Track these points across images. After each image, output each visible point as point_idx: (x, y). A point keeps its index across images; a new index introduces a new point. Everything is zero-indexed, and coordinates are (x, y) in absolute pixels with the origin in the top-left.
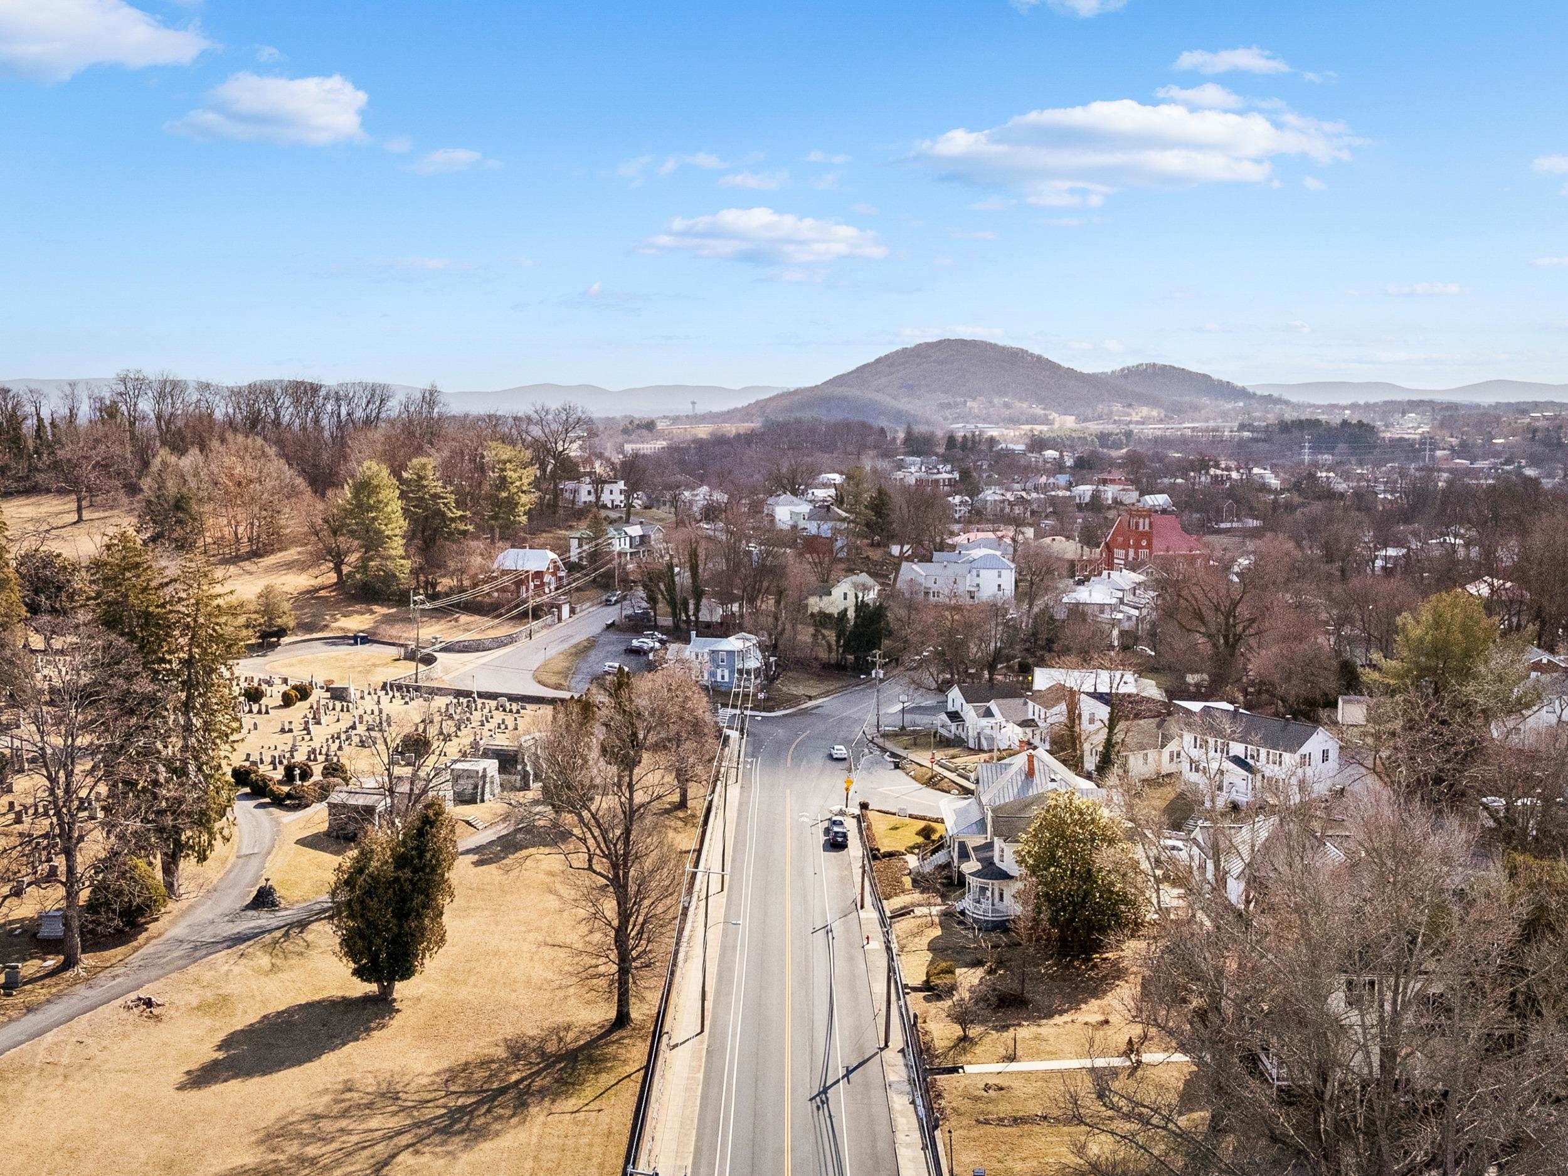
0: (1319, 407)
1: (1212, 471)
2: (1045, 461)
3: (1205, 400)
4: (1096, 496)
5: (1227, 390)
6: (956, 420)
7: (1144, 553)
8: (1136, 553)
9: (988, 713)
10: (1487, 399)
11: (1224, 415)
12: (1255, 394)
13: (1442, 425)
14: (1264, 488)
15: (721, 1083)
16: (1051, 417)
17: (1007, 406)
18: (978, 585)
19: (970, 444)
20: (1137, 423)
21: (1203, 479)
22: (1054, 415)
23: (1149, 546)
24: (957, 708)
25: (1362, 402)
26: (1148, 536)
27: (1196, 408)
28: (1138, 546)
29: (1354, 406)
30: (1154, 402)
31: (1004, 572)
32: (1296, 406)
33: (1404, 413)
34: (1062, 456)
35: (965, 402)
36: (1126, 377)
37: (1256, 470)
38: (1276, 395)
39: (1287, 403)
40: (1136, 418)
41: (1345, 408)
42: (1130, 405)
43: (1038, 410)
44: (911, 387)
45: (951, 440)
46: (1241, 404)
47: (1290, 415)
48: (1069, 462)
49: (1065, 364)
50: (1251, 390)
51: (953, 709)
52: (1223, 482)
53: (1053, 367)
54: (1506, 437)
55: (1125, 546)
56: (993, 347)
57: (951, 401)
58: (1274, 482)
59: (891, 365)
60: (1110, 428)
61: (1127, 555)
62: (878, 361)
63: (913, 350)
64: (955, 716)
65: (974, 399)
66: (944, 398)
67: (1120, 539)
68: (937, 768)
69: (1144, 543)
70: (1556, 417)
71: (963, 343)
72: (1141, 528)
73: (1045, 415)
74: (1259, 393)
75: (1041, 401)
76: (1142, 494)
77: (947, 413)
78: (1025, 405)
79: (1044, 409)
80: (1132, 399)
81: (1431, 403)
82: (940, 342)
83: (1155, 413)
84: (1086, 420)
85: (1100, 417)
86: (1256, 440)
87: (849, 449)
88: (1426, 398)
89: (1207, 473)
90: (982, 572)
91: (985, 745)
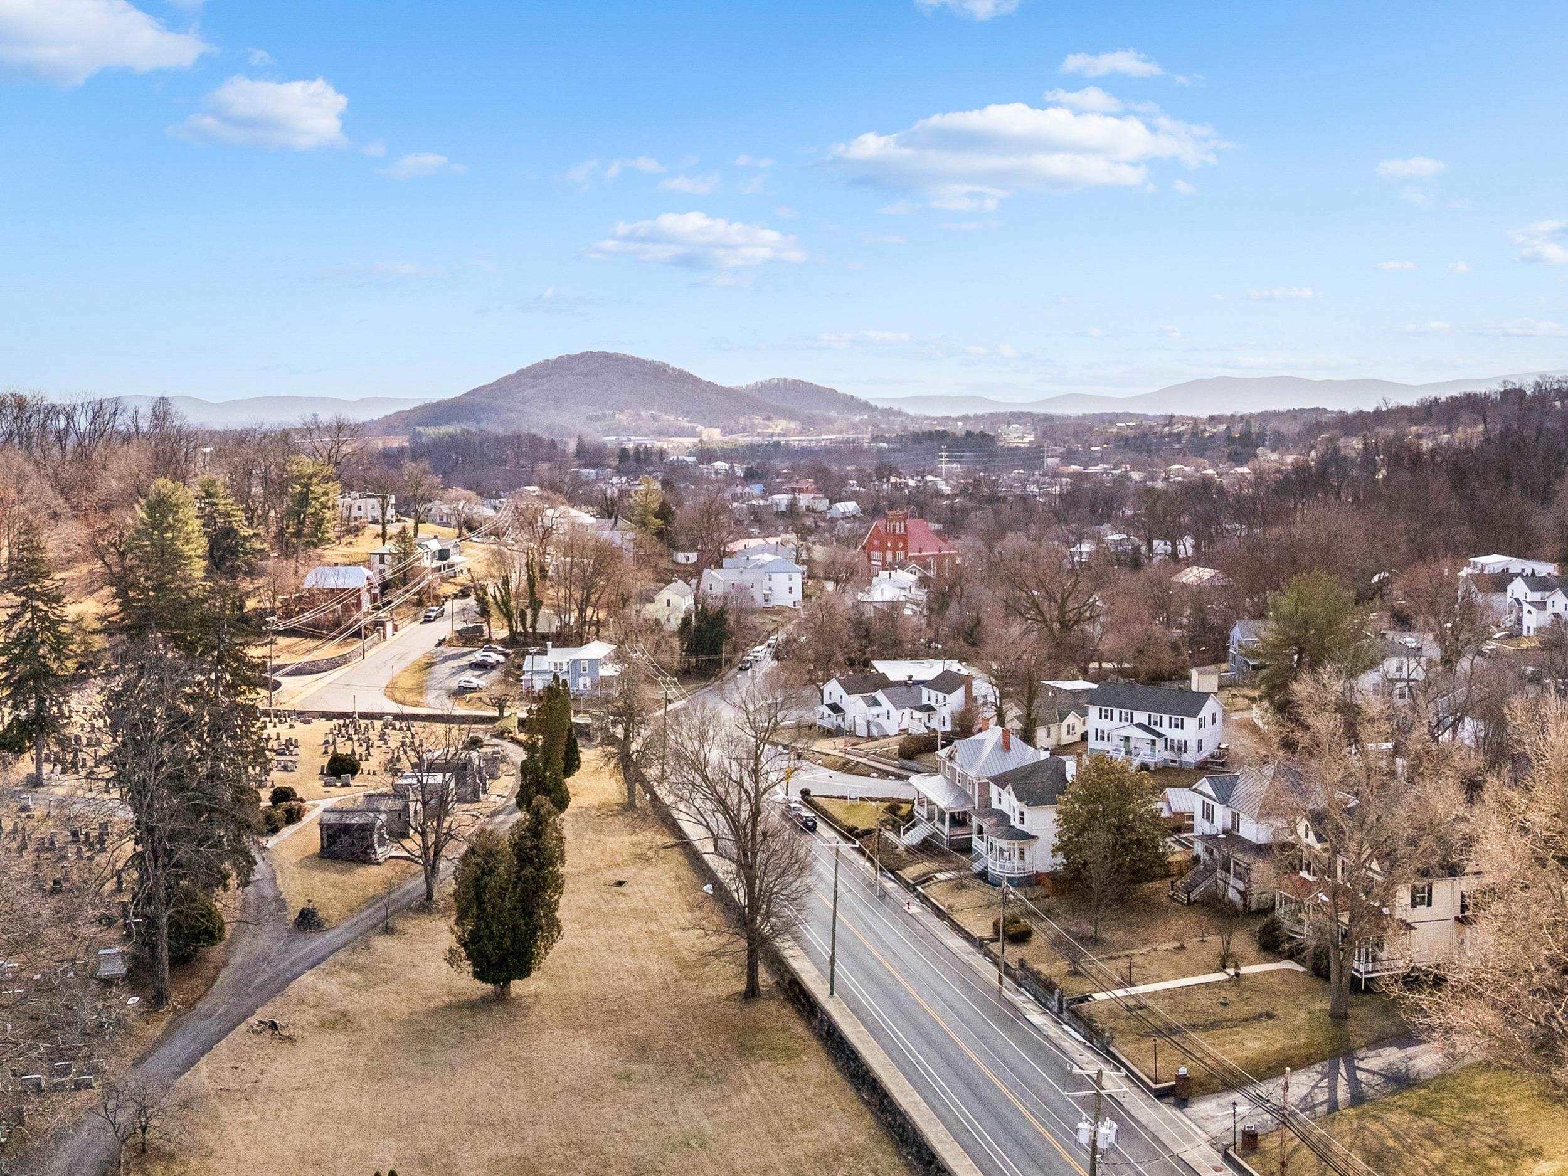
0: (934, 419)
1: (893, 479)
2: (717, 473)
3: (833, 414)
4: (793, 505)
5: (852, 404)
6: (607, 432)
7: (900, 554)
8: (894, 555)
9: (876, 703)
10: (1075, 411)
11: (855, 427)
12: (876, 407)
13: (1045, 435)
14: (939, 495)
15: (883, 1030)
16: (698, 430)
17: (654, 418)
18: (770, 589)
19: (642, 457)
20: (780, 435)
21: (885, 486)
22: (700, 428)
23: (905, 548)
24: (835, 699)
25: (971, 414)
26: (904, 538)
27: (830, 421)
28: (895, 549)
29: (965, 418)
30: (791, 416)
31: (794, 576)
32: (914, 419)
33: (1009, 424)
34: (732, 467)
35: (614, 414)
36: (758, 390)
37: (929, 478)
38: (896, 408)
39: (907, 415)
40: (778, 430)
41: (958, 419)
42: (769, 418)
43: (684, 423)
44: (557, 400)
45: (623, 454)
46: (866, 417)
47: (912, 427)
48: (740, 473)
49: (706, 378)
50: (873, 403)
51: (831, 702)
52: (902, 489)
53: (696, 381)
54: (1101, 446)
55: (883, 549)
56: (637, 360)
57: (600, 413)
58: (946, 489)
59: (535, 377)
60: (757, 440)
61: (884, 557)
62: (520, 373)
63: (555, 362)
64: (835, 708)
65: (622, 411)
66: (591, 411)
67: (877, 542)
68: (848, 756)
69: (901, 545)
70: (1138, 427)
71: (605, 356)
72: (897, 531)
73: (693, 428)
74: (880, 406)
75: (686, 414)
76: (832, 502)
77: (597, 425)
78: (672, 418)
79: (690, 422)
80: (772, 413)
81: (1030, 414)
82: (582, 355)
83: (792, 425)
84: (731, 432)
85: (744, 430)
86: (893, 451)
87: (522, 462)
88: (1026, 410)
89: (888, 481)
90: (774, 576)
91: (875, 732)
